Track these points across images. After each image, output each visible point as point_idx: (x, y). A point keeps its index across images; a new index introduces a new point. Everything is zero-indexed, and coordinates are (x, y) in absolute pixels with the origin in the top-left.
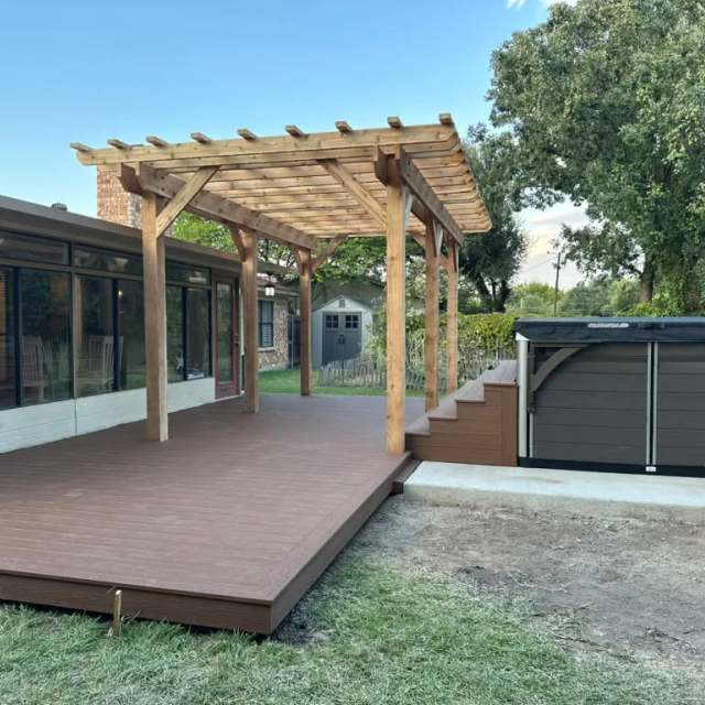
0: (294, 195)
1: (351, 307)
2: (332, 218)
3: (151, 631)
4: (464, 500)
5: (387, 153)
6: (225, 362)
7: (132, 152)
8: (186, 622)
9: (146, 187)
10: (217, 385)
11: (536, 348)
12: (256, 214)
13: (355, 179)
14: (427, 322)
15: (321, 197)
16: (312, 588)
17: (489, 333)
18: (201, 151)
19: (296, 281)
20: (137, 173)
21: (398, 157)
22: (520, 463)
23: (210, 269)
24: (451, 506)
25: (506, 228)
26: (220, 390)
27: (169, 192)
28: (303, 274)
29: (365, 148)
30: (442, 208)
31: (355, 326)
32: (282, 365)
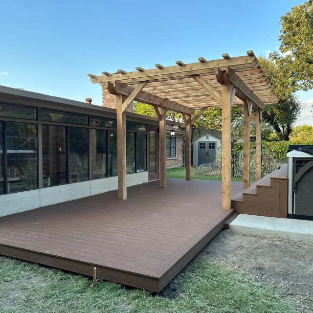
0: (182, 91)
1: (212, 139)
2: (199, 100)
3: (109, 286)
4: (259, 234)
5: (222, 70)
6: (153, 164)
7: (112, 77)
8: (123, 284)
9: (118, 91)
10: (149, 175)
11: (297, 161)
12: (166, 100)
13: (207, 83)
14: (245, 147)
15: (194, 91)
16: (181, 272)
17: (280, 150)
18: (140, 75)
19: (184, 129)
20: (114, 86)
21: (227, 72)
22: (289, 216)
23: (147, 125)
24: (252, 236)
25: (289, 100)
26: (150, 177)
27: (127, 93)
28: (187, 125)
29: (212, 69)
30: (252, 93)
31: (213, 148)
32: (180, 165)
